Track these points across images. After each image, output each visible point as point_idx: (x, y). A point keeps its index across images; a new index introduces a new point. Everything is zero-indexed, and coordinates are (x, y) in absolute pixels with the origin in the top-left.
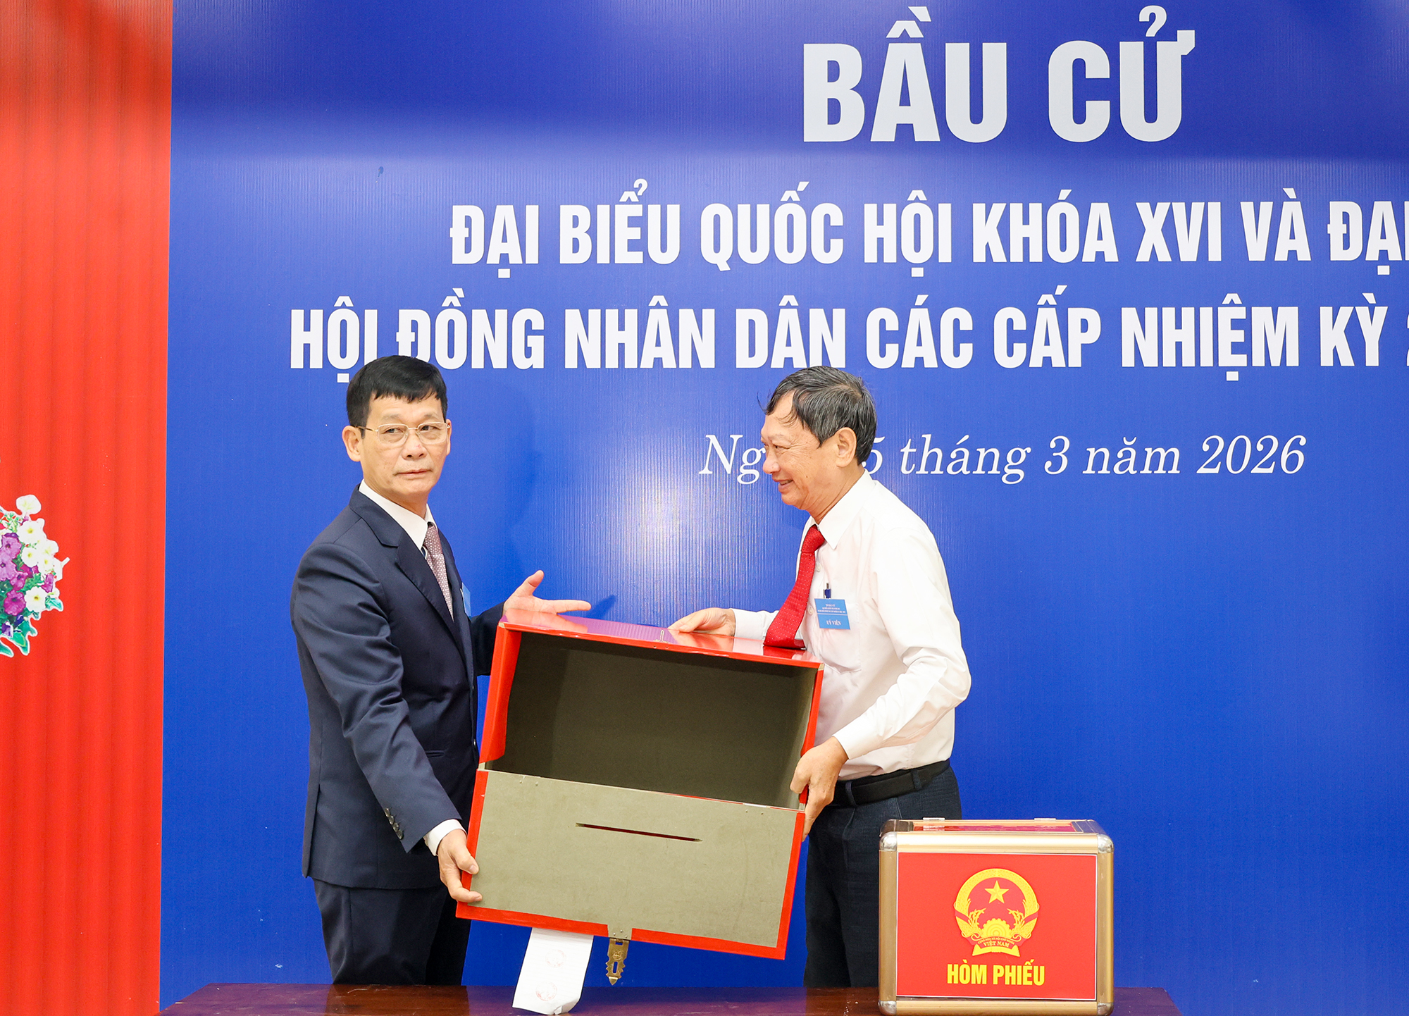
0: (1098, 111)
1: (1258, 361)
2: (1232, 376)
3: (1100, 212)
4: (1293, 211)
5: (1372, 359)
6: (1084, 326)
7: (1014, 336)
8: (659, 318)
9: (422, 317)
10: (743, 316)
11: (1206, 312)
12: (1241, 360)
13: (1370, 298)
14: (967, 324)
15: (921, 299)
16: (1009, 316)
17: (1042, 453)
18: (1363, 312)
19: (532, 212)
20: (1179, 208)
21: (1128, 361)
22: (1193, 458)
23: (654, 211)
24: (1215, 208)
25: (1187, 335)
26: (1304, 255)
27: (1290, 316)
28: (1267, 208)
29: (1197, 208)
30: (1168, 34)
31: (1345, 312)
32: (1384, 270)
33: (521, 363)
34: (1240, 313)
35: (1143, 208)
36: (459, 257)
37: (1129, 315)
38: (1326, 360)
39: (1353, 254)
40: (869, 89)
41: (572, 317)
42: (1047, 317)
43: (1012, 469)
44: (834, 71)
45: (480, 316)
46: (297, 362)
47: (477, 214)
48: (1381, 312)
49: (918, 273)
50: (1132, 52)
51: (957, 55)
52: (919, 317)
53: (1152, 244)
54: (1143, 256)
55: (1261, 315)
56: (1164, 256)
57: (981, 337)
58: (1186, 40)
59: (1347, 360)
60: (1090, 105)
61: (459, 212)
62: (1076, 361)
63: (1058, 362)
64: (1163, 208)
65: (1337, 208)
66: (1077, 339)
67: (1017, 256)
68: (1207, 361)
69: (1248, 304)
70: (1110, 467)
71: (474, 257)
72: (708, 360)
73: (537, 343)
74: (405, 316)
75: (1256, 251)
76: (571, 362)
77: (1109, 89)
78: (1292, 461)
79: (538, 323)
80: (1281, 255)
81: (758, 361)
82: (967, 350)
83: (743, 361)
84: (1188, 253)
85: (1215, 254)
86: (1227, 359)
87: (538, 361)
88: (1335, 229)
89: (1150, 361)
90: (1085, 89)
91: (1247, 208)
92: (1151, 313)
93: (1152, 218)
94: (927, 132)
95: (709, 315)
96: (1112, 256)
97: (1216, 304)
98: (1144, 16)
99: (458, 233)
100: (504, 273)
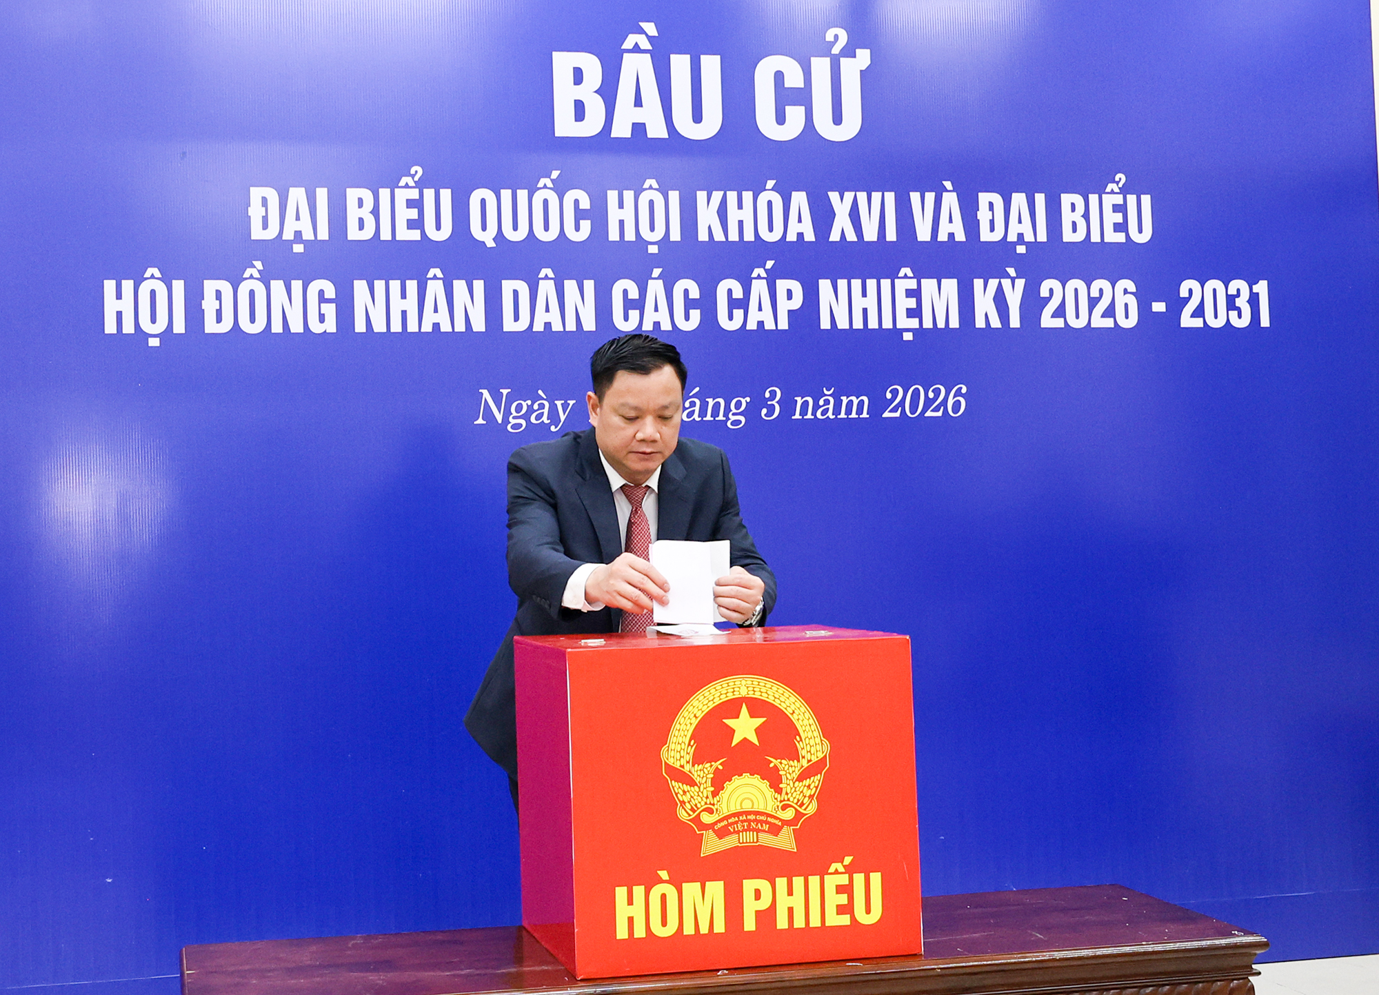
0: (796, 115)
1: (928, 324)
2: (908, 336)
3: (800, 199)
4: (950, 200)
5: (1015, 322)
6: (790, 295)
7: (733, 304)
8: (435, 288)
9: (225, 287)
10: (508, 286)
11: (886, 283)
12: (914, 323)
13: (1011, 271)
14: (695, 293)
15: (657, 272)
16: (728, 287)
17: (758, 402)
18: (1006, 283)
19: (322, 194)
20: (862, 196)
21: (825, 324)
22: (879, 404)
23: (429, 194)
24: (890, 197)
25: (871, 302)
26: (960, 237)
27: (950, 285)
28: (930, 197)
29: (876, 196)
30: (849, 52)
31: (993, 283)
32: (1021, 249)
33: (316, 327)
34: (913, 284)
35: (834, 196)
36: (257, 233)
37: (825, 285)
38: (980, 323)
39: (997, 236)
40: (608, 92)
41: (360, 287)
42: (759, 288)
43: (736, 418)
44: (578, 76)
45: (277, 286)
46: (110, 327)
47: (272, 195)
48: (1020, 283)
49: (653, 249)
50: (821, 67)
51: (680, 64)
52: (656, 288)
53: (841, 227)
54: (835, 236)
55: (929, 285)
56: (851, 236)
57: (706, 304)
58: (863, 58)
59: (996, 323)
60: (789, 110)
61: (256, 193)
62: (784, 324)
63: (769, 325)
64: (849, 196)
65: (984, 198)
66: (784, 306)
67: (734, 236)
68: (888, 324)
69: (918, 276)
70: (814, 413)
71: (271, 233)
72: (479, 325)
73: (330, 310)
74: (210, 286)
75: (924, 234)
76: (360, 327)
77: (803, 97)
78: (957, 406)
79: (330, 292)
80: (943, 237)
81: (522, 325)
82: (695, 315)
83: (509, 325)
84: (870, 234)
85: (891, 236)
86: (904, 322)
87: (331, 326)
88: (983, 215)
89: (843, 324)
90: (785, 97)
91: (915, 197)
92: (842, 284)
93: (841, 205)
94: (657, 130)
95: (479, 285)
96: (810, 236)
97: (893, 276)
98: (829, 37)
99: (255, 212)
100: (298, 248)
